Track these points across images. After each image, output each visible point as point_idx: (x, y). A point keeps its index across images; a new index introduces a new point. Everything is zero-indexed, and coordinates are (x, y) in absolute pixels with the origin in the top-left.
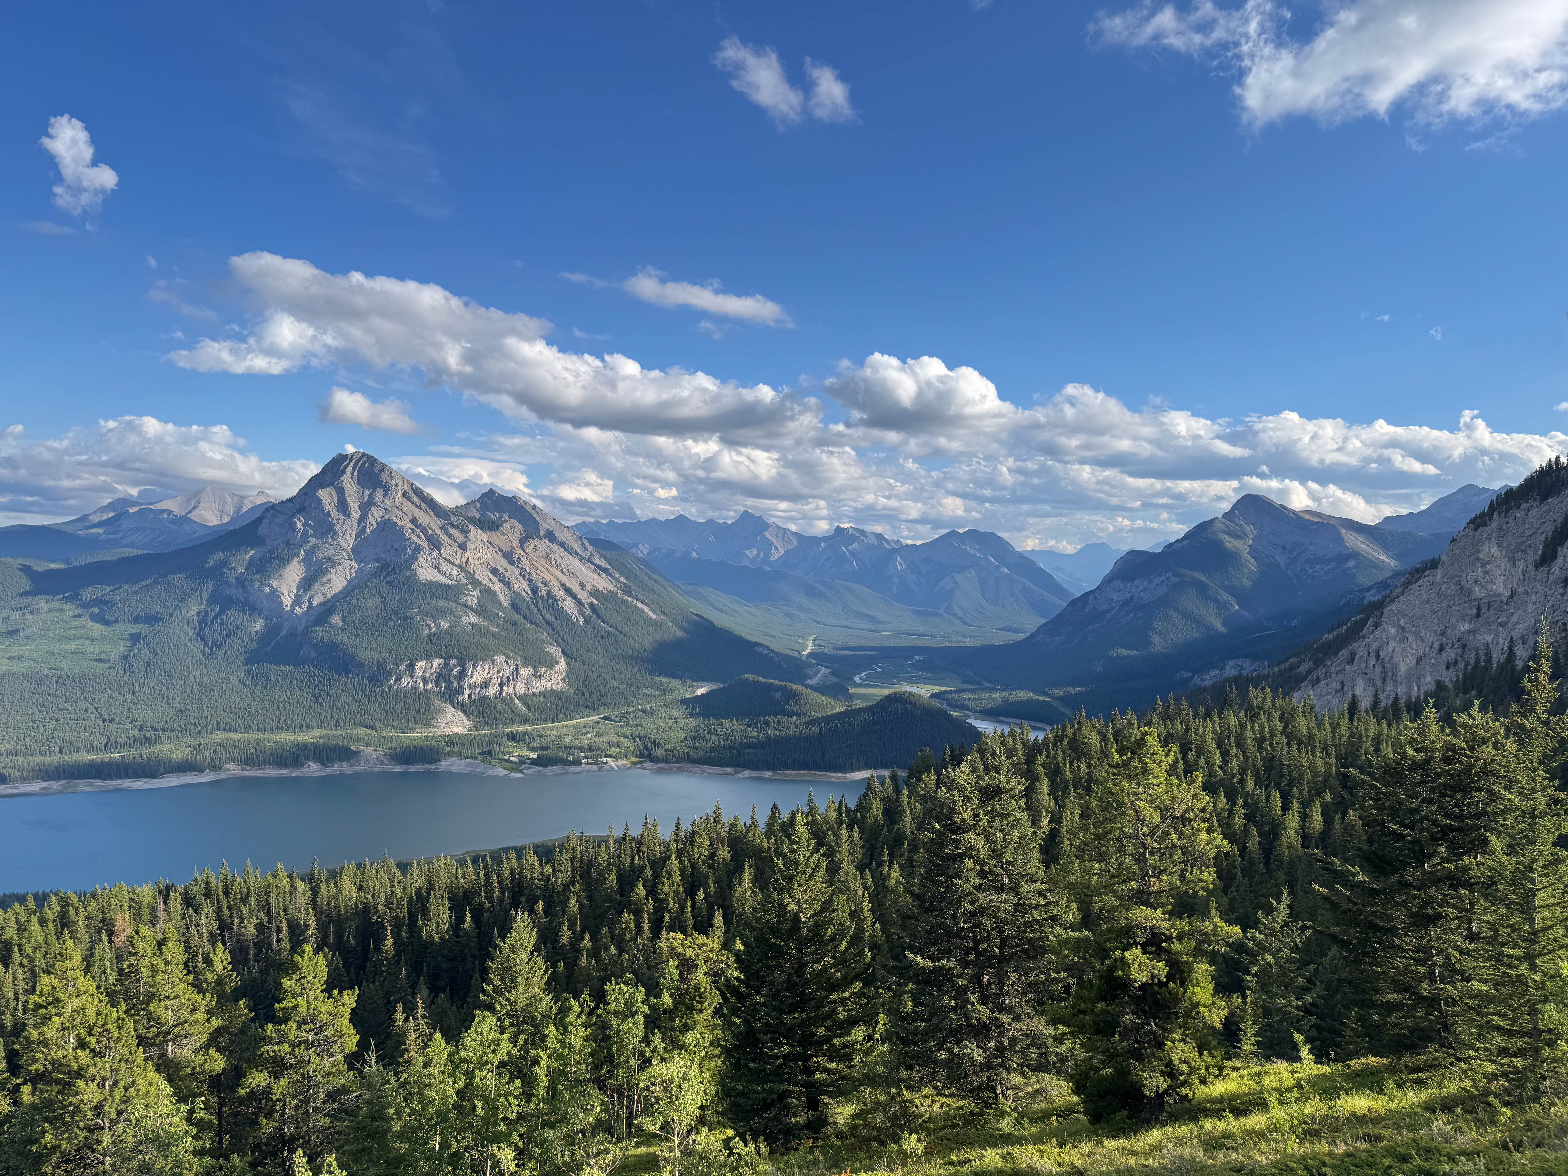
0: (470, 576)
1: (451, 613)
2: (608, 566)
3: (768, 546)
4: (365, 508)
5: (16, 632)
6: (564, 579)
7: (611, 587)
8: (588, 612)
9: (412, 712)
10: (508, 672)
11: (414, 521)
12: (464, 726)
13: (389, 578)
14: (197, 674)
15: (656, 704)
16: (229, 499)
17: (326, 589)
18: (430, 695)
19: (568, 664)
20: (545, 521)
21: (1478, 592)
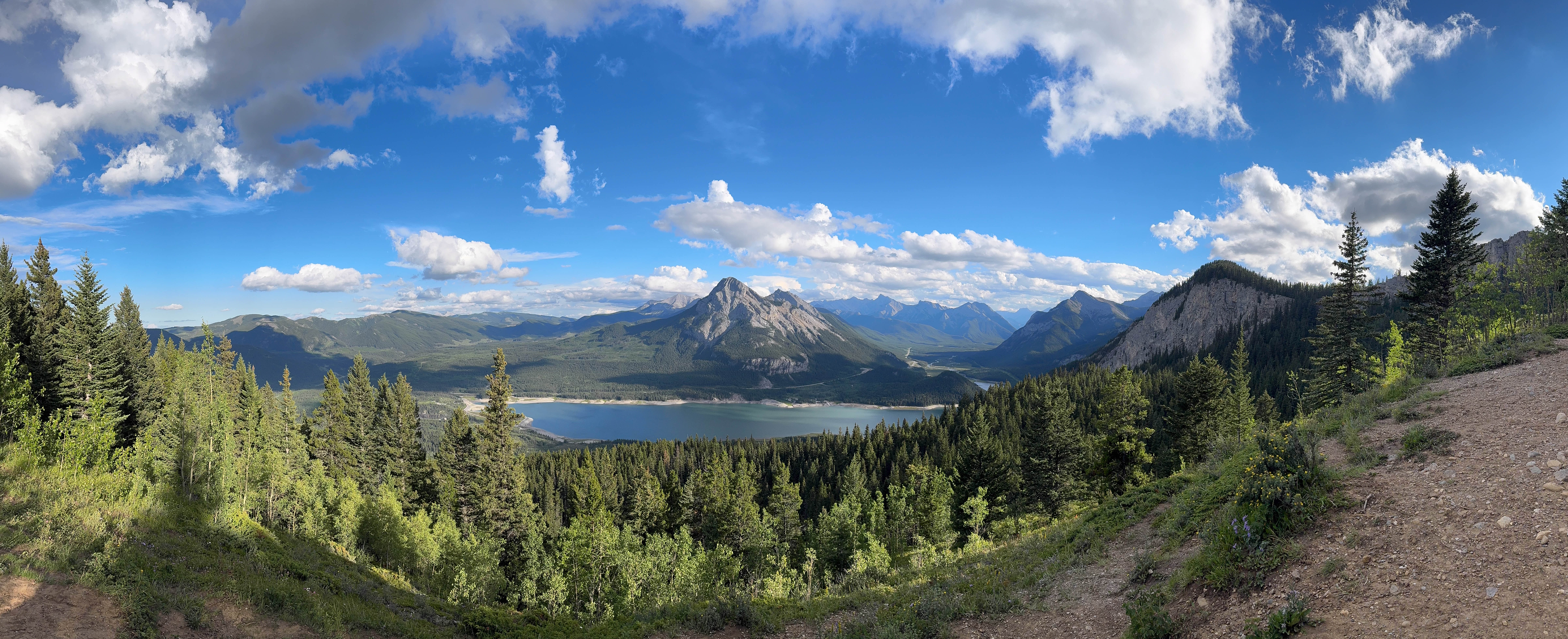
0: (771, 324)
1: (765, 340)
2: (825, 319)
3: (891, 309)
6: (807, 325)
7: (826, 328)
8: (817, 338)
11: (750, 303)
13: (742, 326)
16: (686, 297)
17: (719, 331)
18: (757, 373)
20: (799, 301)
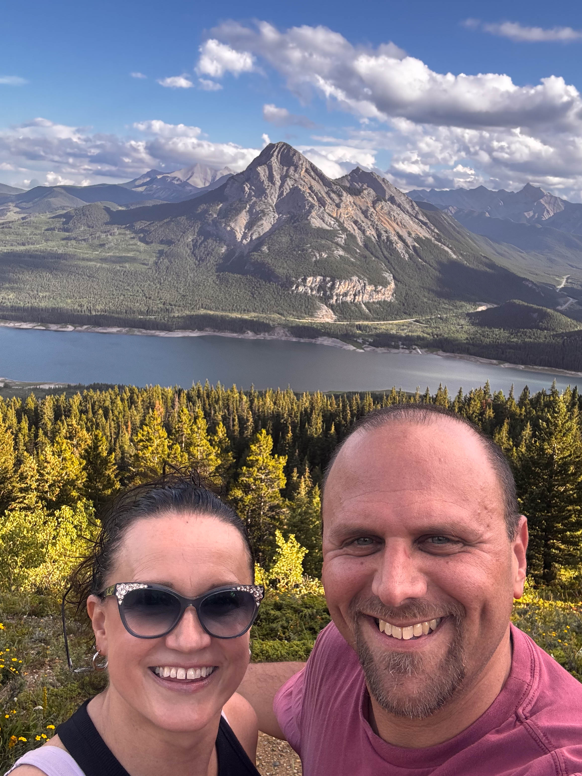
1: (329, 248)
2: (427, 221)
3: (542, 210)
4: (284, 179)
5: (103, 245)
8: (411, 252)
9: (304, 307)
10: (359, 288)
11: (311, 188)
12: (332, 318)
13: (295, 224)
14: (192, 275)
15: (450, 315)
16: (209, 172)
17: (260, 230)
18: (314, 298)
19: (396, 285)
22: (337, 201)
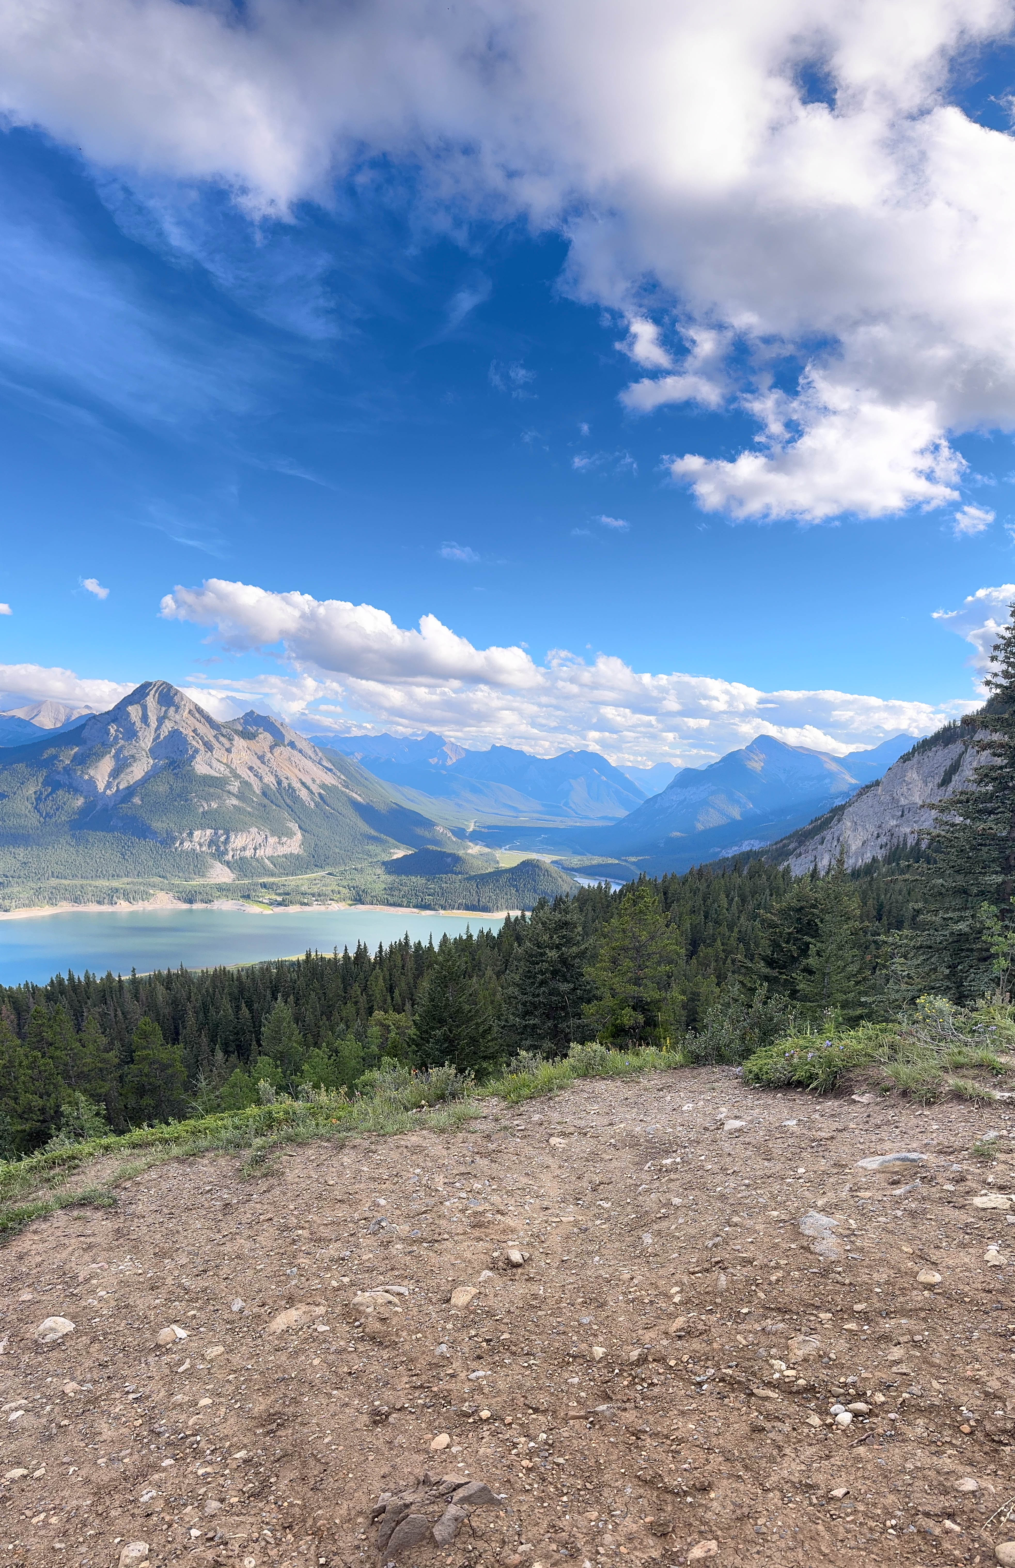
0: (233, 771)
3: (445, 757)
4: (161, 720)
6: (300, 777)
7: (334, 782)
8: (318, 799)
9: (192, 866)
10: (260, 841)
11: (195, 731)
12: (230, 877)
14: (34, 836)
15: (365, 864)
17: (129, 778)
18: (204, 855)
19: (303, 835)
20: (289, 734)
21: (903, 801)
22: (228, 745)
